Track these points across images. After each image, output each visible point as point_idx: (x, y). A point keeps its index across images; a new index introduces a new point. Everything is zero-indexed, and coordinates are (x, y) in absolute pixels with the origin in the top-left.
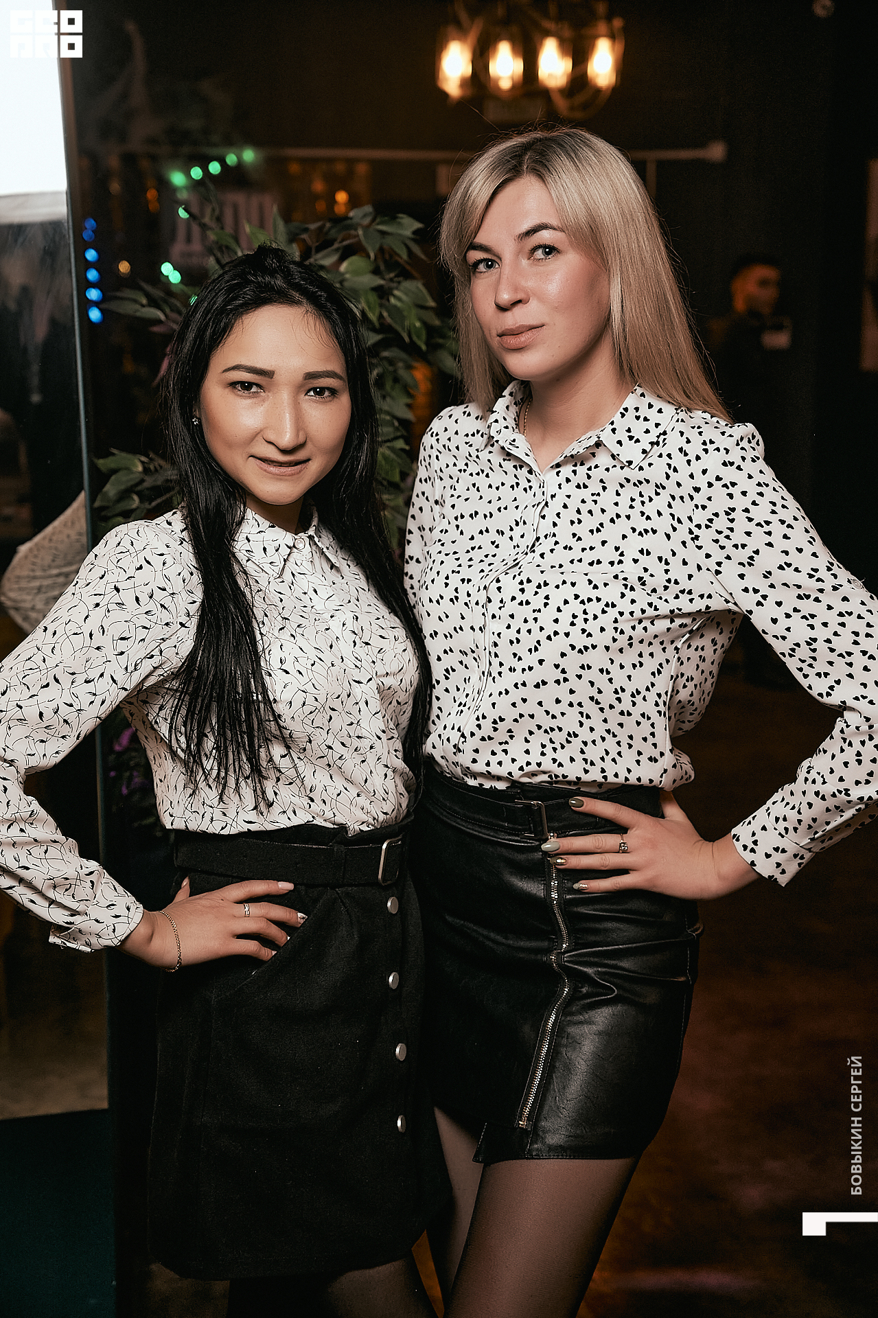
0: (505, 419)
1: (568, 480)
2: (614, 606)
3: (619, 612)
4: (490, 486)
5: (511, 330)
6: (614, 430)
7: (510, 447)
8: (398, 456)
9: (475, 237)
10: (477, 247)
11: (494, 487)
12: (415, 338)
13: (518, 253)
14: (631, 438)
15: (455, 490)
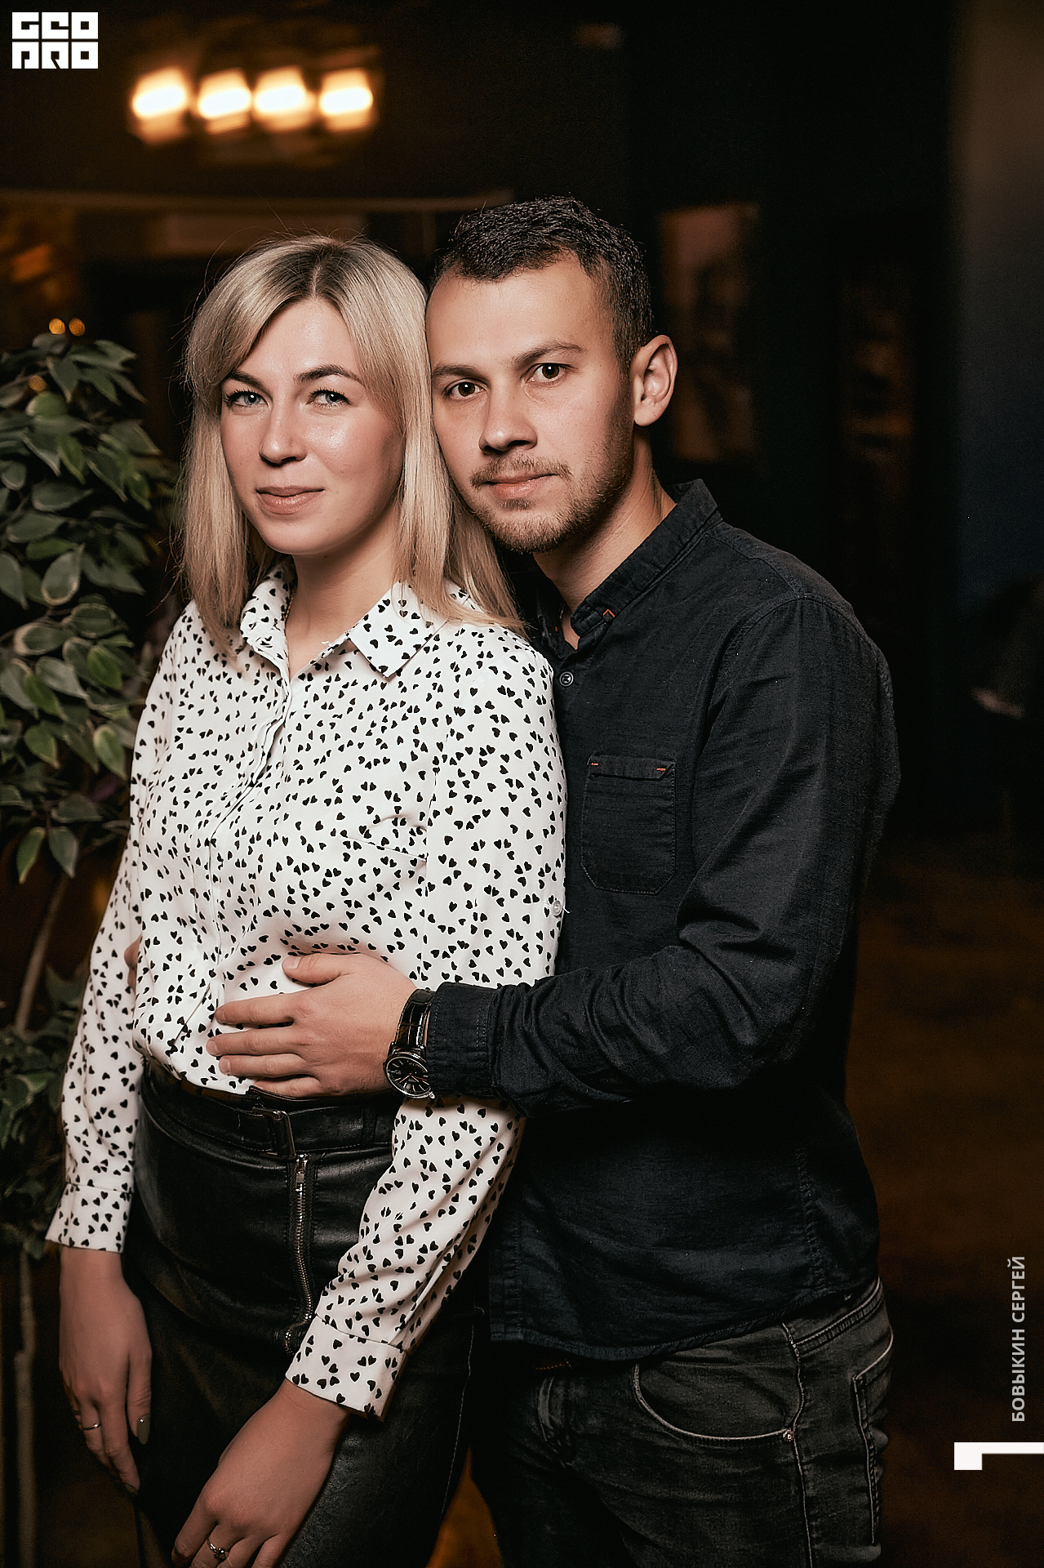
0: (266, 607)
1: (316, 698)
2: (337, 873)
3: (346, 880)
4: (230, 696)
5: (278, 489)
6: (367, 627)
7: (262, 647)
8: (118, 656)
9: (241, 364)
10: (241, 377)
11: (234, 698)
12: (135, 494)
13: (296, 395)
14: (391, 638)
15: (187, 696)
